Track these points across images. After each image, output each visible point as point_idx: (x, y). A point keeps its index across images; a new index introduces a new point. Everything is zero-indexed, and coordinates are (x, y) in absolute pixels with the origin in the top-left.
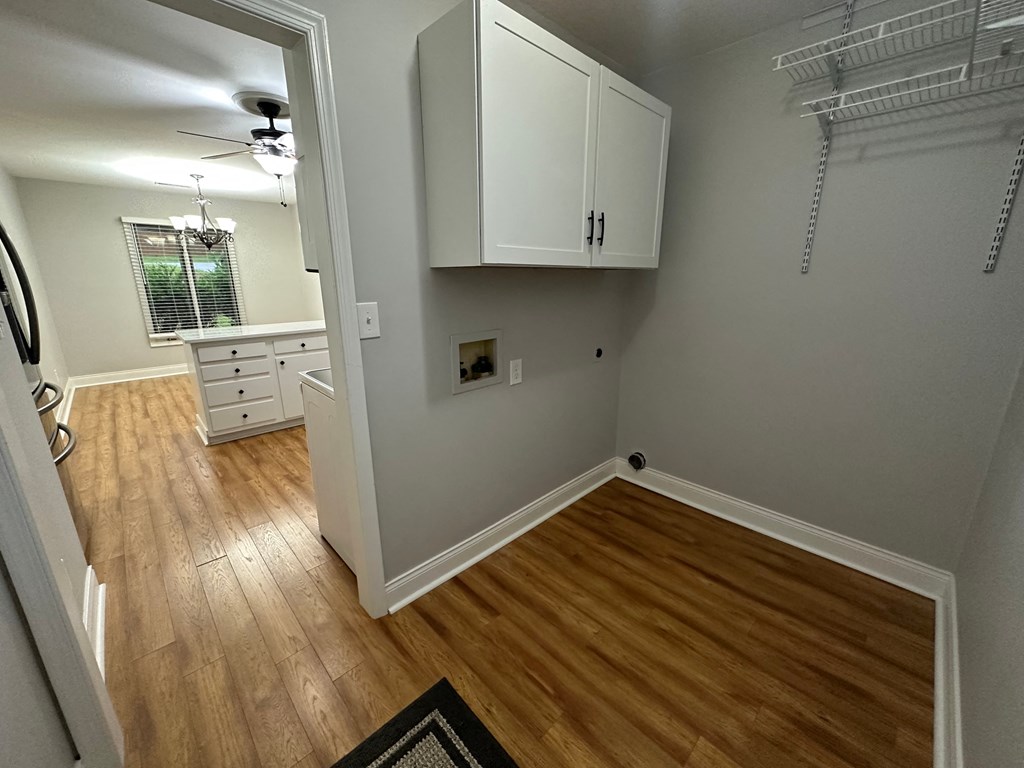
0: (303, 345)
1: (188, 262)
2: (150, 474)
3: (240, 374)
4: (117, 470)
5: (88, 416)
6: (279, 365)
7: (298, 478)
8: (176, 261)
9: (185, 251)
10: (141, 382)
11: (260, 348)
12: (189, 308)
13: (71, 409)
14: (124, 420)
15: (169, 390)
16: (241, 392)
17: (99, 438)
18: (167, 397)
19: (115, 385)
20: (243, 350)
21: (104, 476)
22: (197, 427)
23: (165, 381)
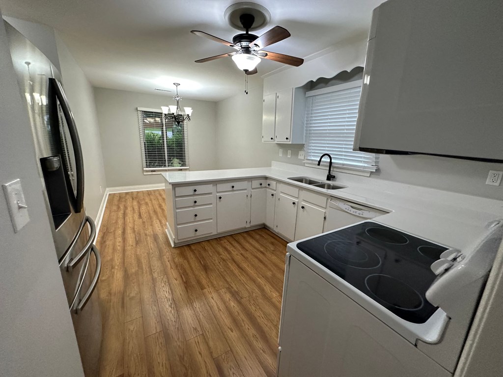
0: (233, 187)
1: (165, 131)
2: (142, 269)
3: (197, 204)
4: (124, 263)
5: (113, 214)
6: (218, 199)
7: (236, 292)
8: (159, 131)
9: (164, 126)
10: (138, 192)
11: (209, 188)
12: (162, 156)
13: (106, 207)
14: (129, 219)
15: (151, 200)
16: (196, 215)
17: (116, 232)
18: (150, 205)
19: (127, 194)
20: (201, 189)
21: (116, 267)
22: (166, 230)
23: (149, 193)
